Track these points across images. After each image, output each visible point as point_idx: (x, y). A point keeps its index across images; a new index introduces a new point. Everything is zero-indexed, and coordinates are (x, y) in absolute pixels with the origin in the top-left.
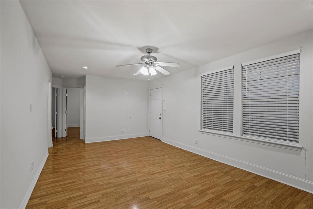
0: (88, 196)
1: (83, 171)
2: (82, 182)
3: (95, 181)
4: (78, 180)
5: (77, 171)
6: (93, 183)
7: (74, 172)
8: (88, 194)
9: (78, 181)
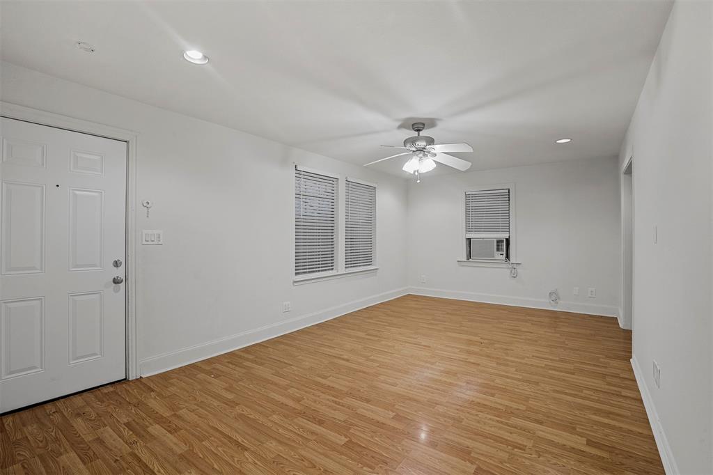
0: (543, 366)
1: (523, 408)
2: (543, 385)
3: (518, 377)
4: (548, 392)
5: (540, 417)
6: (524, 374)
7: (548, 417)
8: (542, 367)
9: (548, 390)
